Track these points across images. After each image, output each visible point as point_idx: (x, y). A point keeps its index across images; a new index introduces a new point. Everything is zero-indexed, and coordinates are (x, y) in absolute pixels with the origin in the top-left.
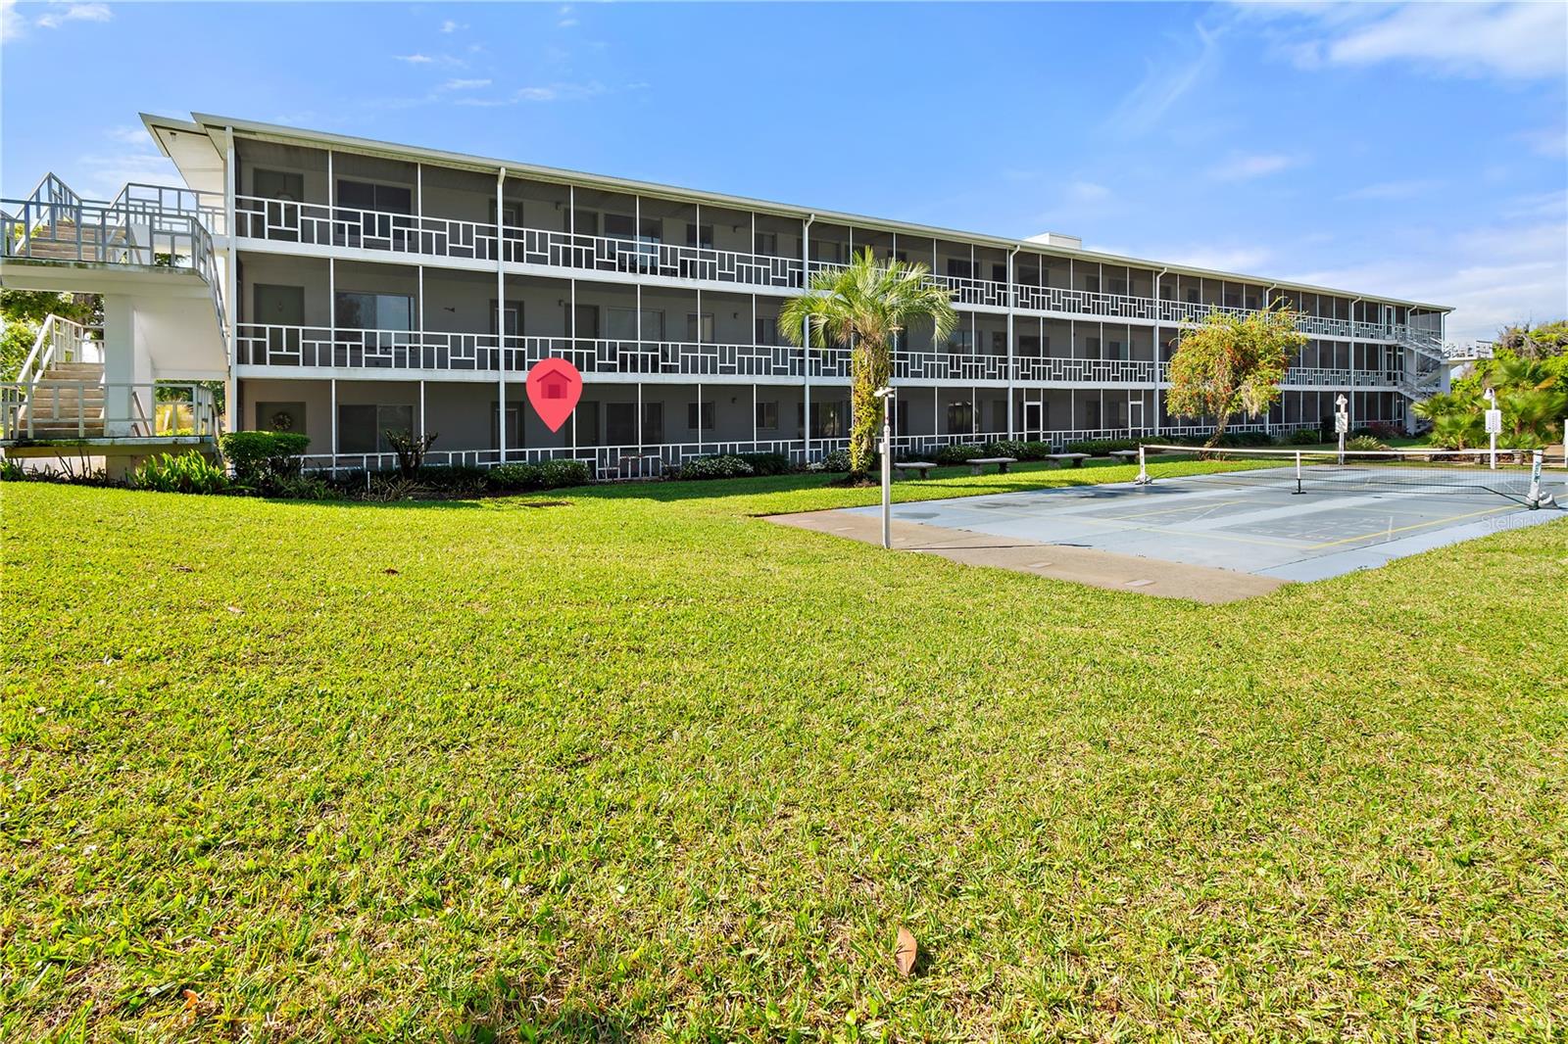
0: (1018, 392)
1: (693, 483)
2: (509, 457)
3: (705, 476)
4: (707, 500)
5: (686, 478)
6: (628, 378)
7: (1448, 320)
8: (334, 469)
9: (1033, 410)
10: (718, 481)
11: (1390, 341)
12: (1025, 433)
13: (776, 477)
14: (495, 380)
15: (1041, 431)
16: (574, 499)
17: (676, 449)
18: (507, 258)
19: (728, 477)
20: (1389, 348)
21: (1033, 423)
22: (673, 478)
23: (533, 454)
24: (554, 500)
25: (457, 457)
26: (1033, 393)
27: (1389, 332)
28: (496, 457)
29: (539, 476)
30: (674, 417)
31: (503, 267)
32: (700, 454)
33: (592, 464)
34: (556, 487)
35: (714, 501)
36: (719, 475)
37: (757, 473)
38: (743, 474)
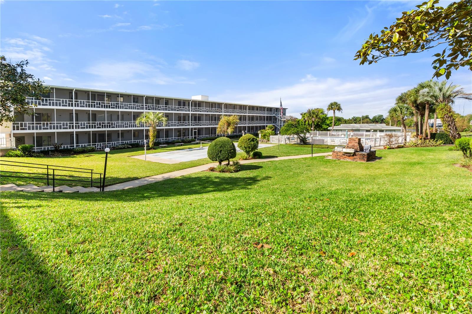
0: (192, 129)
1: (118, 150)
2: (76, 146)
3: (121, 149)
4: (121, 154)
5: (117, 149)
6: (104, 129)
7: (287, 110)
8: (36, 150)
9: (195, 132)
10: (124, 150)
11: (274, 115)
12: (193, 136)
13: (136, 148)
14: (73, 131)
15: (197, 136)
16: (94, 155)
17: (115, 143)
18: (75, 106)
19: (126, 148)
20: (274, 116)
21: (195, 134)
22: (114, 149)
23: (82, 146)
24: (90, 155)
25: (64, 147)
26: (195, 129)
27: (274, 113)
28: (74, 146)
29: (85, 150)
30: (114, 136)
31: (74, 108)
32: (120, 144)
33: (96, 147)
34: (88, 152)
35: (122, 154)
36: (124, 148)
37: (132, 147)
38: (130, 148)
